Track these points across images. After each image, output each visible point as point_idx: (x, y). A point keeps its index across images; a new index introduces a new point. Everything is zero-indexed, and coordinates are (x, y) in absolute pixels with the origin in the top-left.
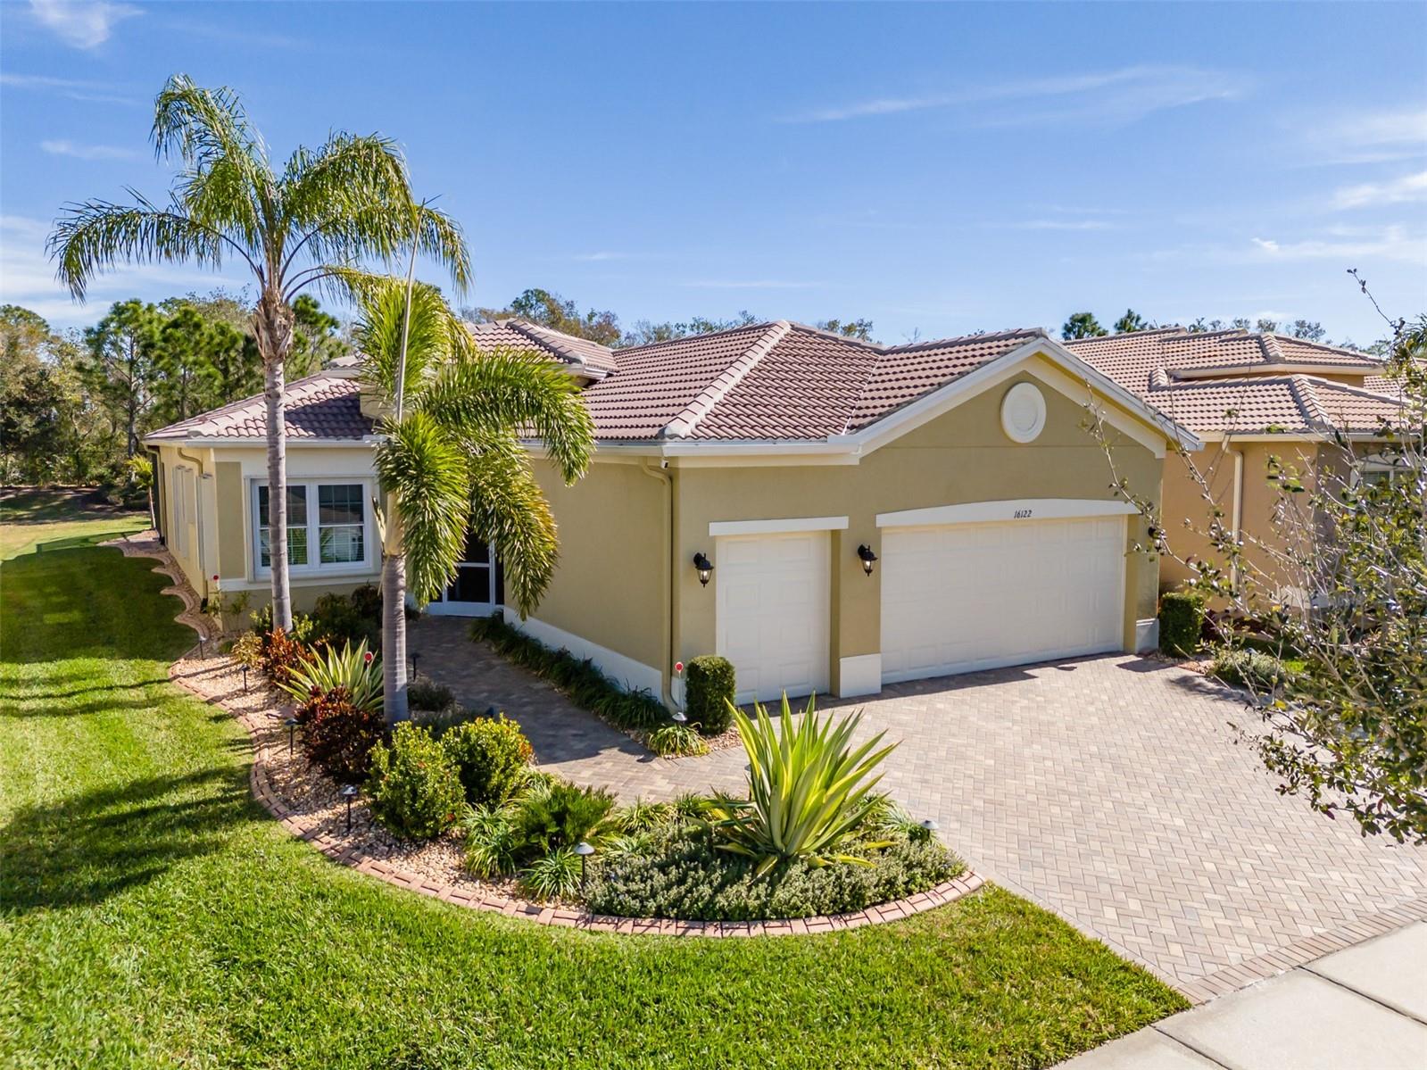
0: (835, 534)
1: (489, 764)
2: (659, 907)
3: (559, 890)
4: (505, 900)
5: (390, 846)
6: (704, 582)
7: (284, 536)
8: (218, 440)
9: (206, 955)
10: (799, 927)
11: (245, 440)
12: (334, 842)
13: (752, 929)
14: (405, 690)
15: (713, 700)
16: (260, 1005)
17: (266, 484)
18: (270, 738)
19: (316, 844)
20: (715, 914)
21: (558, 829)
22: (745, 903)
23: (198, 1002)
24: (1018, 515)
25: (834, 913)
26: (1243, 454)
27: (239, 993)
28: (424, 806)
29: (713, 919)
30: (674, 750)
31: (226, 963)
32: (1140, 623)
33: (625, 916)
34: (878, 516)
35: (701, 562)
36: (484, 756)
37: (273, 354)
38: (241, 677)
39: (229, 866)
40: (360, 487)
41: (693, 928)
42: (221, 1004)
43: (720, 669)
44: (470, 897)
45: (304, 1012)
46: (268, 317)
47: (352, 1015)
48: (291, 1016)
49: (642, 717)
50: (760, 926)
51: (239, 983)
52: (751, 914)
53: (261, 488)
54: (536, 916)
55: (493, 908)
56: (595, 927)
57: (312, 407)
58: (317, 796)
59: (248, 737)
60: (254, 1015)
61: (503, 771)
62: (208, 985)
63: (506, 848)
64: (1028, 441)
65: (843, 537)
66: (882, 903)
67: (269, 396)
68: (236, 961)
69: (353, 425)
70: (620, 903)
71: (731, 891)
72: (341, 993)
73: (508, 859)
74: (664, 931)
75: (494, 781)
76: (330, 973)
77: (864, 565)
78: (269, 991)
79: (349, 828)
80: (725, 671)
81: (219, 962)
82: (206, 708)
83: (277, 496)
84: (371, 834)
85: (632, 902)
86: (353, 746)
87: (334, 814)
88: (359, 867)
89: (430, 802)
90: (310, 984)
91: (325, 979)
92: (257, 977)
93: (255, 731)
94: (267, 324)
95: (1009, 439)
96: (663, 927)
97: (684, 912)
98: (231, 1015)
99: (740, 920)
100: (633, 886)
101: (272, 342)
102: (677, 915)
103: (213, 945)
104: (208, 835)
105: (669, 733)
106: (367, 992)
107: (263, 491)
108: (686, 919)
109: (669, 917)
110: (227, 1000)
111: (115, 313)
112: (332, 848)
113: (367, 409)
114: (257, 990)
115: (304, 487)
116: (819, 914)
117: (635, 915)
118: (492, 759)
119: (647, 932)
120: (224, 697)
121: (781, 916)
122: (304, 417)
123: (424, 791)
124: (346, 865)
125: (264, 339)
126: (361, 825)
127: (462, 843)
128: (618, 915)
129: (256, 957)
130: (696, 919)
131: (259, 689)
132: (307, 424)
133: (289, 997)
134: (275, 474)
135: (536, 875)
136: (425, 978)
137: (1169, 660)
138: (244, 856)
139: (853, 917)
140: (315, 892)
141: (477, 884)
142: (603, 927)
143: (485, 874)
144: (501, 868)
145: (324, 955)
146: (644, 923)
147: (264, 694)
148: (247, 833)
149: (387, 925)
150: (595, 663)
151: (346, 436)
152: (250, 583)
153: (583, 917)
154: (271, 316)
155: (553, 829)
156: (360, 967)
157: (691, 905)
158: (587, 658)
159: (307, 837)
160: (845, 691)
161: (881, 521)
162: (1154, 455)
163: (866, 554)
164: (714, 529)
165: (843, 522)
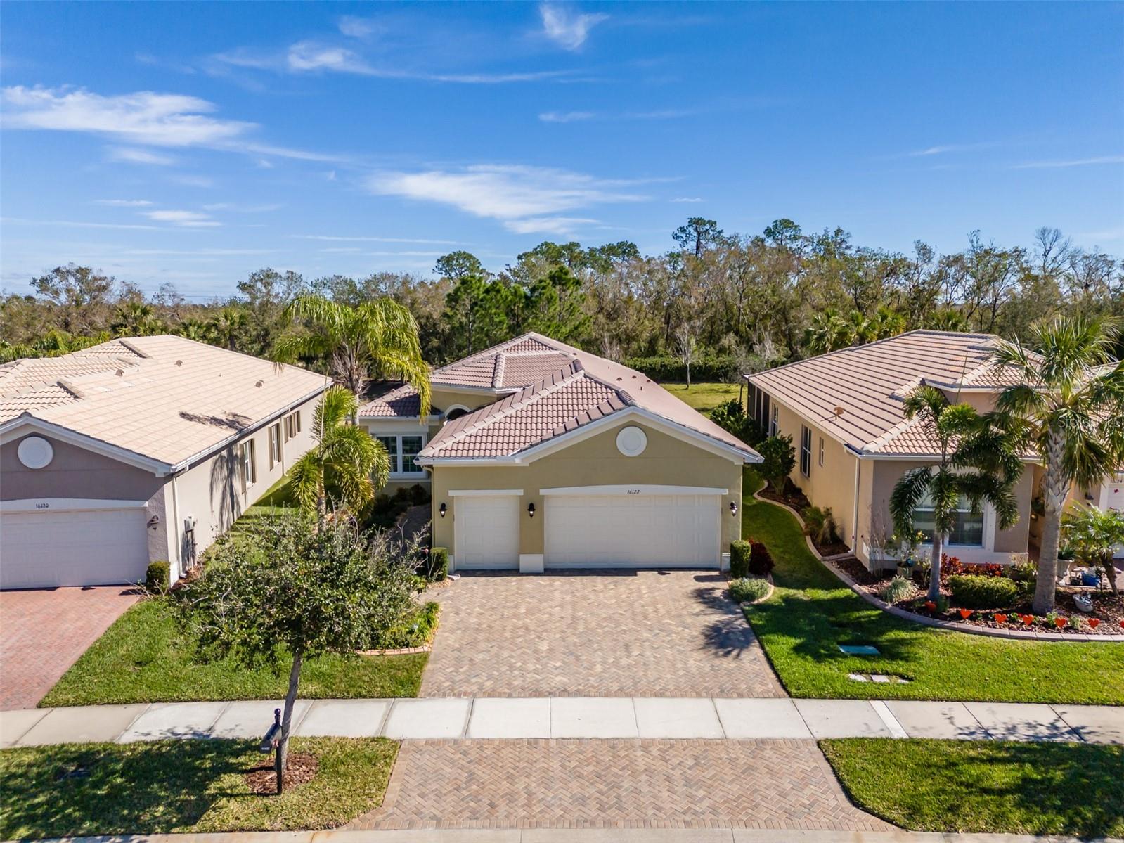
0: (517, 498)
6: (443, 516)
32: (725, 554)
34: (541, 490)
40: (421, 438)
64: (634, 455)
65: (521, 499)
77: (529, 513)
95: (622, 454)
115: (396, 437)
160: (522, 569)
161: (542, 492)
162: (733, 463)
163: (531, 507)
164: (451, 493)
165: (520, 492)
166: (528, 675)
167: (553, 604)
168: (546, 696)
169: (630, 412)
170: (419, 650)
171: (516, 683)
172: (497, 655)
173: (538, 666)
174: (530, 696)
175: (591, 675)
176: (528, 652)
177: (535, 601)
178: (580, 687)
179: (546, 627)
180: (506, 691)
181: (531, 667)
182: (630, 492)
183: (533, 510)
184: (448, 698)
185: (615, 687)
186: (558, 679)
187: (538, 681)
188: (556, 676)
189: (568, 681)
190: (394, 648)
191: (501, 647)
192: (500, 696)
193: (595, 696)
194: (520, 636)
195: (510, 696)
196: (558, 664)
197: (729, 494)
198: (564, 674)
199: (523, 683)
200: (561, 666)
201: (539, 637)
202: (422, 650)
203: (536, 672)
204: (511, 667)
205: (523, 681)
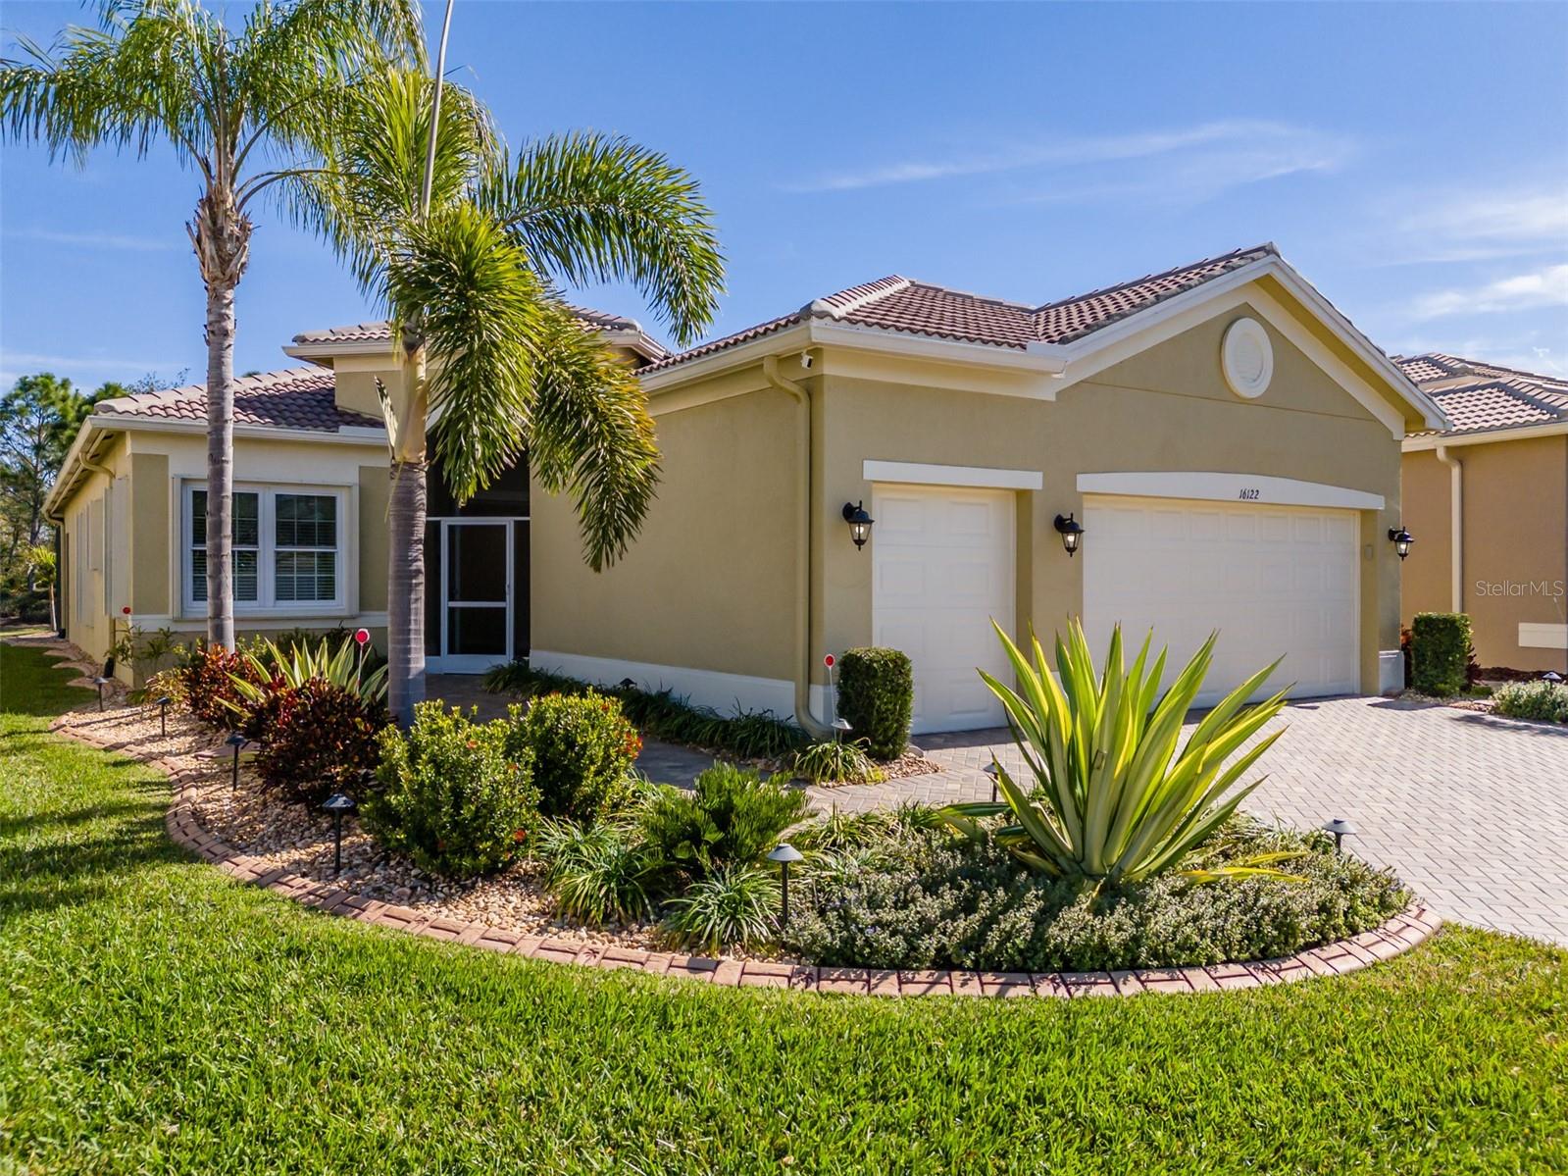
0: (1023, 496)
1: (579, 757)
2: (941, 949)
3: (740, 933)
4: (641, 953)
5: (414, 889)
6: (859, 542)
7: (228, 561)
8: (138, 418)
9: (61, 1052)
10: (1200, 980)
11: (175, 421)
12: (312, 885)
13: (1121, 987)
14: (423, 678)
15: (883, 708)
16: (174, 1135)
17: (205, 487)
18: (200, 778)
19: (280, 890)
20: (1048, 958)
21: (721, 835)
22: (1102, 938)
23: (33, 1137)
24: (1244, 495)
25: (1253, 959)
26: (1462, 464)
27: (127, 1113)
28: (476, 816)
29: (1045, 968)
30: (834, 776)
31: (103, 1062)
32: (1383, 654)
33: (880, 968)
34: (1079, 477)
35: (854, 514)
36: (571, 744)
37: (220, 275)
38: (158, 722)
39: (123, 919)
40: (332, 500)
41: (1015, 985)
42: (84, 1138)
43: (894, 661)
44: (577, 949)
45: (274, 1144)
46: (214, 223)
47: (382, 1147)
48: (242, 1152)
49: (772, 739)
50: (1132, 978)
51: (126, 1093)
52: (1113, 957)
53: (196, 494)
54: (710, 974)
55: (626, 964)
56: (826, 986)
57: (270, 397)
58: (279, 834)
59: (166, 780)
60: (159, 1154)
61: (598, 773)
62: (59, 1103)
63: (630, 870)
64: (1254, 395)
65: (1036, 501)
66: (1318, 945)
67: (213, 332)
68: (123, 1056)
69: (325, 417)
70: (868, 943)
71: (1068, 915)
72: (352, 1105)
73: (635, 891)
74: (960, 992)
75: (586, 788)
76: (323, 1071)
77: (1064, 540)
78: (193, 1108)
79: (337, 870)
80: (898, 665)
81: (87, 1064)
82: (102, 754)
83: (219, 508)
84: (376, 877)
85: (891, 942)
86: (343, 743)
87: (309, 854)
88: (363, 916)
89: (487, 809)
90: (282, 1090)
91: (314, 1081)
92: (168, 1082)
93: (176, 773)
94: (213, 232)
95: (1229, 388)
96: (956, 984)
97: (989, 957)
98: (105, 1158)
99: (1093, 970)
100: (887, 916)
101: (220, 257)
102: (976, 962)
103: (78, 1033)
104: (86, 881)
105: (825, 752)
106: (408, 1103)
107: (199, 497)
108: (996, 969)
109: (960, 967)
110: (99, 1129)
111: (21, 388)
112: (309, 893)
113: (342, 401)
114: (168, 1107)
115: (255, 496)
116: (1229, 961)
117: (900, 966)
118: (584, 747)
119: (931, 993)
120: (130, 743)
121: (1167, 963)
122: (258, 405)
123: (475, 792)
124: (336, 914)
125: (207, 252)
126: (357, 866)
127: (540, 881)
128: (867, 967)
129: (166, 1049)
130: (1014, 969)
131: (184, 734)
132: (261, 412)
133: (239, 1115)
134: (218, 474)
135: (692, 911)
136: (528, 1071)
137: (1429, 700)
138: (148, 906)
139: (1284, 966)
140: (285, 947)
141: (583, 932)
142: (843, 986)
143: (596, 914)
144: (623, 904)
145: (310, 1041)
146: (918, 978)
147: (190, 739)
148: (156, 878)
149: (430, 990)
150: (675, 694)
151: (316, 427)
152: (176, 621)
153: (800, 973)
154: (219, 222)
155: (712, 836)
156: (388, 1058)
157: (1001, 944)
158: (664, 690)
159: (264, 880)
161: (1083, 483)
162: (1392, 434)
164: (872, 470)
169: (1267, 271)
197: (1386, 510)
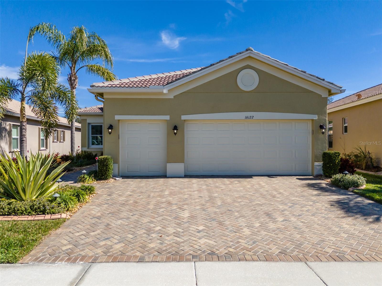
6: (110, 133)
32: (317, 164)
34: (182, 116)
64: (250, 90)
65: (168, 122)
77: (174, 132)
95: (241, 89)
160: (168, 174)
161: (184, 117)
162: (321, 96)
163: (175, 128)
164: (117, 117)
165: (167, 117)
166: (167, 238)
167: (192, 190)
168: (188, 260)
169: (248, 55)
170: (57, 216)
171: (152, 245)
172: (137, 221)
173: (179, 230)
174: (168, 260)
175: (240, 237)
176: (170, 218)
177: (177, 188)
178: (231, 250)
179: (187, 202)
180: (138, 254)
181: (171, 230)
182: (247, 118)
183: (177, 130)
184: (58, 263)
185: (275, 250)
186: (203, 241)
187: (178, 243)
188: (200, 239)
189: (215, 244)
190: (29, 214)
191: (142, 215)
192: (128, 260)
193: (253, 260)
194: (163, 208)
195: (141, 260)
196: (201, 228)
197: (318, 119)
198: (209, 237)
199: (160, 246)
200: (203, 230)
201: (180, 208)
202: (59, 216)
203: (177, 234)
204: (149, 231)
205: (161, 244)
